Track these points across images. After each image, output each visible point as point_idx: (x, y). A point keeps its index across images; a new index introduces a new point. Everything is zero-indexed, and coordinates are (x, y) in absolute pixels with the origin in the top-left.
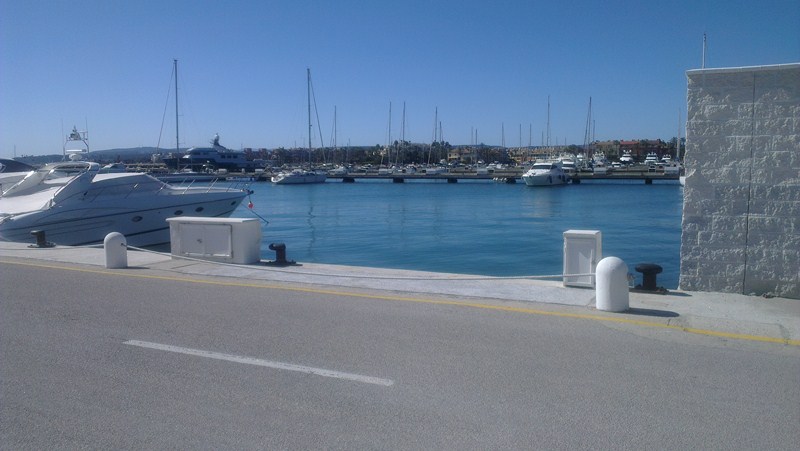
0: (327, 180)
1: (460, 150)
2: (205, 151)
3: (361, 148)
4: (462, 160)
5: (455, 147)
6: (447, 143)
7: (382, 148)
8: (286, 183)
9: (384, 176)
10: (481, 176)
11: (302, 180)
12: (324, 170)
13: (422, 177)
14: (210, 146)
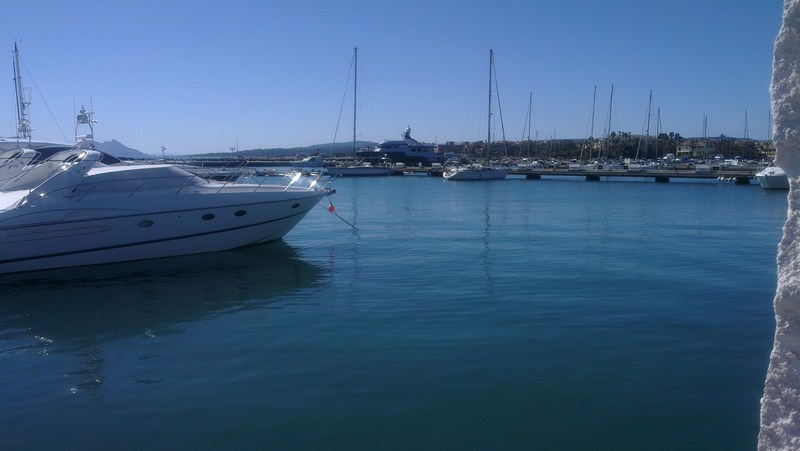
0: (508, 177)
1: (693, 143)
2: (396, 144)
3: (569, 141)
4: (695, 154)
5: (687, 140)
6: (677, 135)
7: (597, 140)
8: (457, 178)
9: (575, 172)
10: (701, 175)
11: (477, 176)
12: (507, 165)
13: (622, 175)
14: (401, 139)
